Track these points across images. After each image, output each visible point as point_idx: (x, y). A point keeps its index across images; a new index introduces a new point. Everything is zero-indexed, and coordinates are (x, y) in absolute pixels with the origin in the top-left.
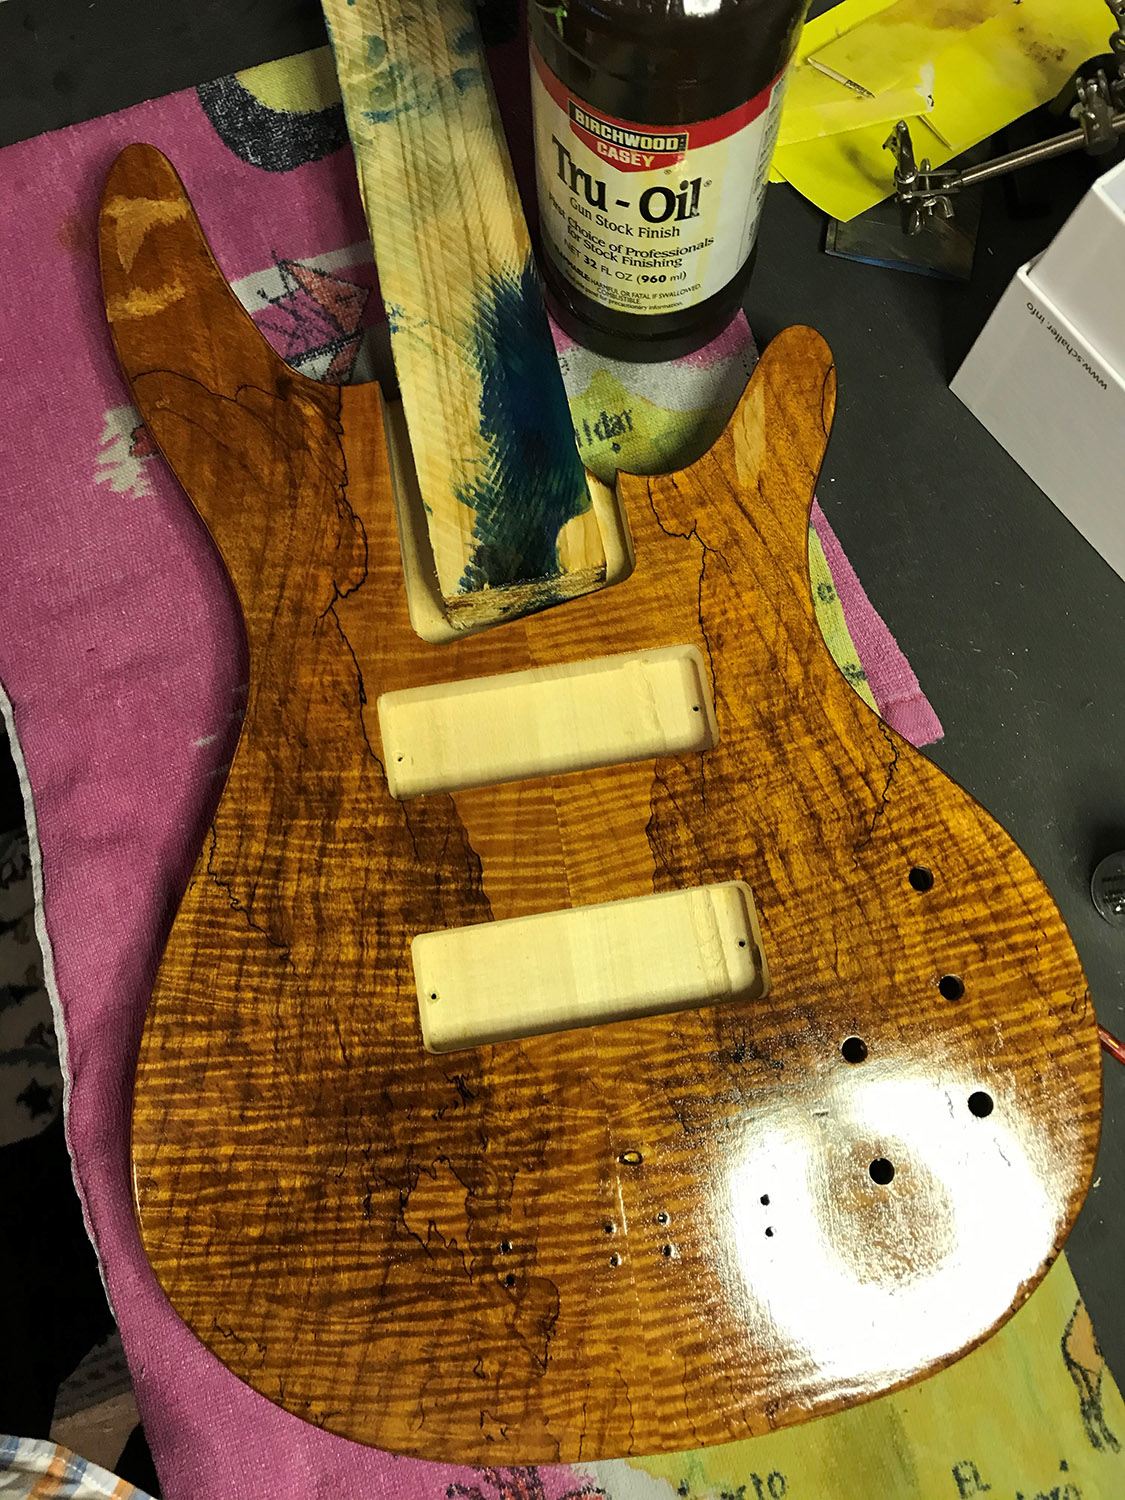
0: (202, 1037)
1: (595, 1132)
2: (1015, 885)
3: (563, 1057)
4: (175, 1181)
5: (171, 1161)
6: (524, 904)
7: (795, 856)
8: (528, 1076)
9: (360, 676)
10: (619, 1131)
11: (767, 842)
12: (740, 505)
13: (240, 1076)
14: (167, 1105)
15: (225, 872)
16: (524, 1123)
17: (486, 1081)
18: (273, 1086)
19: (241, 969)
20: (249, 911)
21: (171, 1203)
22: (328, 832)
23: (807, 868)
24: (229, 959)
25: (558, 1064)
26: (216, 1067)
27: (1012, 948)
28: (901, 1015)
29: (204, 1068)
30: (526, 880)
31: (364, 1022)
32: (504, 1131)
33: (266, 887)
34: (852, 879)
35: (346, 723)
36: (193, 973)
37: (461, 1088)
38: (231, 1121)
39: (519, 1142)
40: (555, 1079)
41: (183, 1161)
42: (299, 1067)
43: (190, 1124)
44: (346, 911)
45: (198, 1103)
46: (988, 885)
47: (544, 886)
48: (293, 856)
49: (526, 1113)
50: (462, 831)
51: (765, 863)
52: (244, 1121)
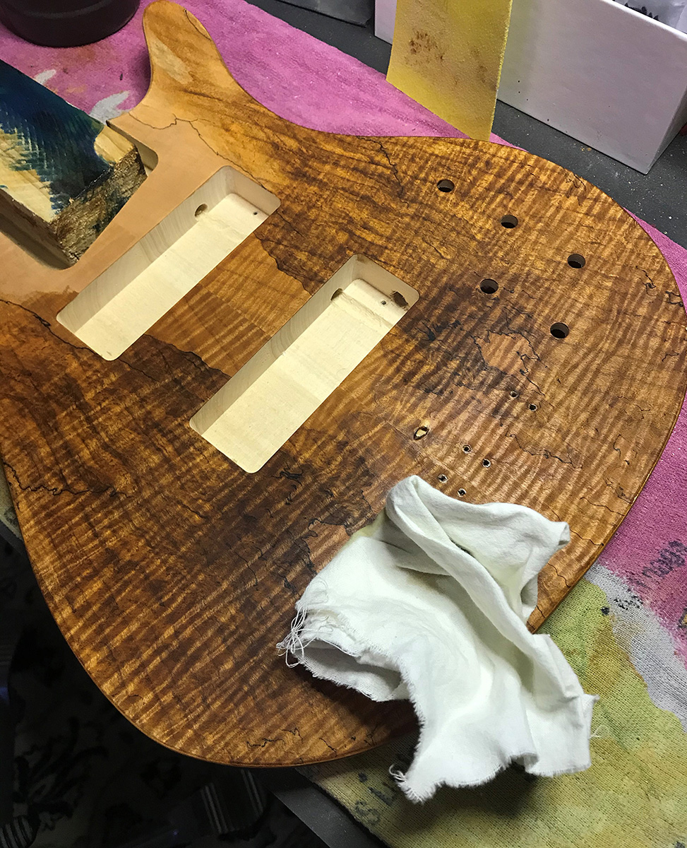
0: (95, 582)
1: (388, 436)
2: (494, 156)
3: (335, 413)
4: (149, 682)
5: (136, 673)
6: (241, 356)
7: (371, 222)
8: (323, 439)
9: (35, 315)
10: (401, 425)
11: (350, 227)
12: (191, 92)
13: (142, 581)
14: (105, 642)
15: (34, 481)
16: (343, 464)
17: (301, 461)
18: (168, 569)
19: (90, 524)
20: (68, 488)
21: (157, 698)
22: (83, 407)
23: (383, 224)
24: (78, 524)
25: (335, 420)
26: (119, 592)
27: (521, 183)
28: (496, 252)
29: (112, 598)
30: (231, 343)
31: (196, 489)
32: (336, 477)
33: (68, 466)
34: (411, 211)
35: (47, 344)
36: (58, 552)
37: (289, 477)
38: (156, 614)
39: (349, 477)
40: (340, 428)
41: (143, 666)
42: (176, 545)
43: (130, 638)
44: (132, 439)
45: (126, 623)
46: (481, 165)
47: (245, 338)
48: (71, 437)
49: (339, 459)
50: (169, 347)
51: (359, 237)
52: (165, 606)
